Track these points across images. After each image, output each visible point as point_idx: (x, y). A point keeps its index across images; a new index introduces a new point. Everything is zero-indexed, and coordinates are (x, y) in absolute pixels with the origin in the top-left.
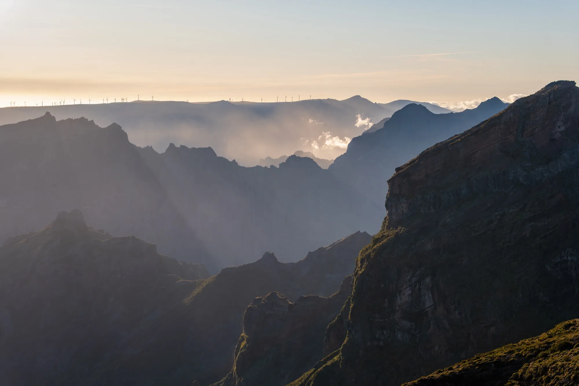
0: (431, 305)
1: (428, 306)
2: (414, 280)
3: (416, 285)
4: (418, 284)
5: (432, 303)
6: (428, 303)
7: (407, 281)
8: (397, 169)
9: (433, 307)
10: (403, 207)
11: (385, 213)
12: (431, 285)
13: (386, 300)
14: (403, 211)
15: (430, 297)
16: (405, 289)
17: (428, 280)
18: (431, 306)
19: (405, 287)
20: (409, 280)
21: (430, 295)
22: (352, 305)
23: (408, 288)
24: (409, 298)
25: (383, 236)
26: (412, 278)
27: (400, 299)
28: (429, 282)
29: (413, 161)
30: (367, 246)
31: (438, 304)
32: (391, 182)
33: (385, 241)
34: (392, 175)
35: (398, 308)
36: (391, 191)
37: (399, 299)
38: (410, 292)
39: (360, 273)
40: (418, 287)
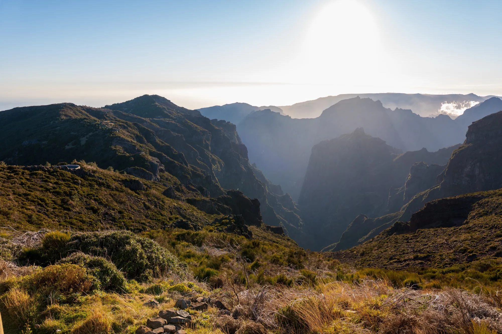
2: (472, 164)
6: (477, 172)
7: (470, 163)
8: (473, 123)
9: (478, 174)
10: (473, 137)
11: (465, 138)
12: (479, 166)
13: (460, 169)
17: (478, 164)
19: (468, 165)
21: (478, 170)
22: (447, 170)
24: (469, 169)
25: (463, 146)
29: (480, 120)
30: (456, 150)
31: (481, 173)
32: (469, 127)
33: (463, 148)
34: (471, 124)
35: (464, 173)
36: (469, 130)
37: (466, 170)
38: (470, 167)
39: (452, 158)
40: (473, 166)
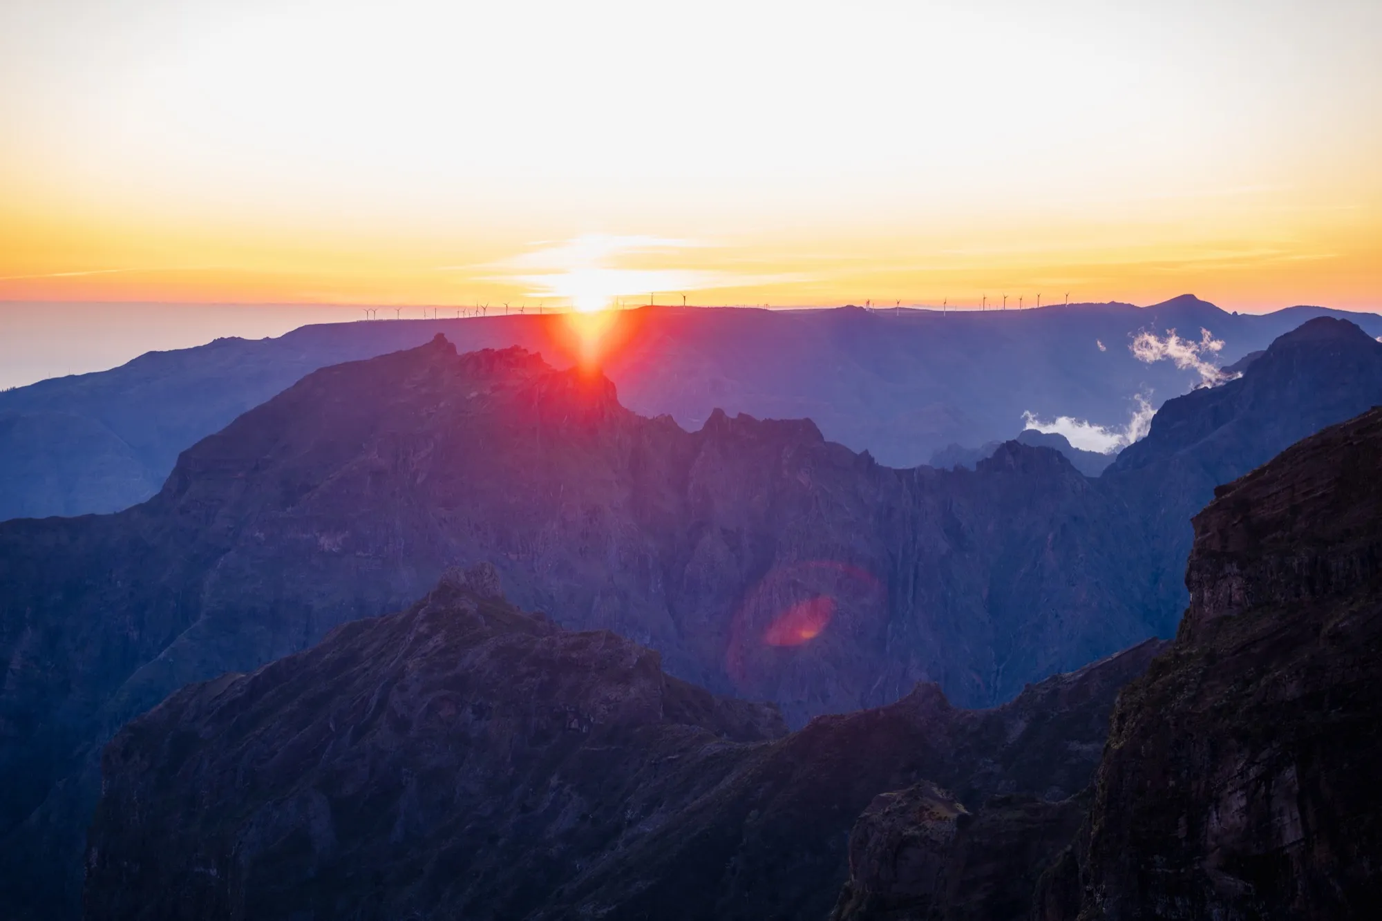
0: (1299, 838)
1: (1291, 841)
2: (1253, 772)
3: (1259, 787)
4: (1263, 783)
5: (1300, 834)
6: (1291, 834)
7: (1236, 774)
8: (1220, 491)
9: (1303, 844)
10: (1230, 586)
11: (1186, 599)
12: (1296, 788)
13: (1182, 821)
14: (1230, 596)
15: (1296, 820)
16: (1230, 794)
17: (1290, 773)
18: (1298, 842)
19: (1229, 790)
20: (1242, 774)
21: (1296, 814)
22: (1095, 829)
23: (1238, 792)
24: (1240, 817)
25: (1178, 658)
26: (1249, 768)
27: (1218, 818)
28: (1292, 780)
29: (1260, 472)
30: (1137, 683)
31: (1315, 837)
32: (1201, 522)
33: (1180, 669)
34: (1207, 504)
35: (1212, 843)
36: (1200, 544)
37: (1215, 820)
38: (1243, 803)
39: (1117, 747)
40: (1263, 789)
